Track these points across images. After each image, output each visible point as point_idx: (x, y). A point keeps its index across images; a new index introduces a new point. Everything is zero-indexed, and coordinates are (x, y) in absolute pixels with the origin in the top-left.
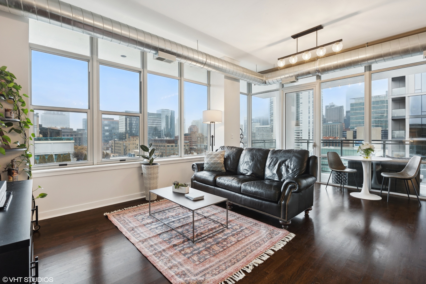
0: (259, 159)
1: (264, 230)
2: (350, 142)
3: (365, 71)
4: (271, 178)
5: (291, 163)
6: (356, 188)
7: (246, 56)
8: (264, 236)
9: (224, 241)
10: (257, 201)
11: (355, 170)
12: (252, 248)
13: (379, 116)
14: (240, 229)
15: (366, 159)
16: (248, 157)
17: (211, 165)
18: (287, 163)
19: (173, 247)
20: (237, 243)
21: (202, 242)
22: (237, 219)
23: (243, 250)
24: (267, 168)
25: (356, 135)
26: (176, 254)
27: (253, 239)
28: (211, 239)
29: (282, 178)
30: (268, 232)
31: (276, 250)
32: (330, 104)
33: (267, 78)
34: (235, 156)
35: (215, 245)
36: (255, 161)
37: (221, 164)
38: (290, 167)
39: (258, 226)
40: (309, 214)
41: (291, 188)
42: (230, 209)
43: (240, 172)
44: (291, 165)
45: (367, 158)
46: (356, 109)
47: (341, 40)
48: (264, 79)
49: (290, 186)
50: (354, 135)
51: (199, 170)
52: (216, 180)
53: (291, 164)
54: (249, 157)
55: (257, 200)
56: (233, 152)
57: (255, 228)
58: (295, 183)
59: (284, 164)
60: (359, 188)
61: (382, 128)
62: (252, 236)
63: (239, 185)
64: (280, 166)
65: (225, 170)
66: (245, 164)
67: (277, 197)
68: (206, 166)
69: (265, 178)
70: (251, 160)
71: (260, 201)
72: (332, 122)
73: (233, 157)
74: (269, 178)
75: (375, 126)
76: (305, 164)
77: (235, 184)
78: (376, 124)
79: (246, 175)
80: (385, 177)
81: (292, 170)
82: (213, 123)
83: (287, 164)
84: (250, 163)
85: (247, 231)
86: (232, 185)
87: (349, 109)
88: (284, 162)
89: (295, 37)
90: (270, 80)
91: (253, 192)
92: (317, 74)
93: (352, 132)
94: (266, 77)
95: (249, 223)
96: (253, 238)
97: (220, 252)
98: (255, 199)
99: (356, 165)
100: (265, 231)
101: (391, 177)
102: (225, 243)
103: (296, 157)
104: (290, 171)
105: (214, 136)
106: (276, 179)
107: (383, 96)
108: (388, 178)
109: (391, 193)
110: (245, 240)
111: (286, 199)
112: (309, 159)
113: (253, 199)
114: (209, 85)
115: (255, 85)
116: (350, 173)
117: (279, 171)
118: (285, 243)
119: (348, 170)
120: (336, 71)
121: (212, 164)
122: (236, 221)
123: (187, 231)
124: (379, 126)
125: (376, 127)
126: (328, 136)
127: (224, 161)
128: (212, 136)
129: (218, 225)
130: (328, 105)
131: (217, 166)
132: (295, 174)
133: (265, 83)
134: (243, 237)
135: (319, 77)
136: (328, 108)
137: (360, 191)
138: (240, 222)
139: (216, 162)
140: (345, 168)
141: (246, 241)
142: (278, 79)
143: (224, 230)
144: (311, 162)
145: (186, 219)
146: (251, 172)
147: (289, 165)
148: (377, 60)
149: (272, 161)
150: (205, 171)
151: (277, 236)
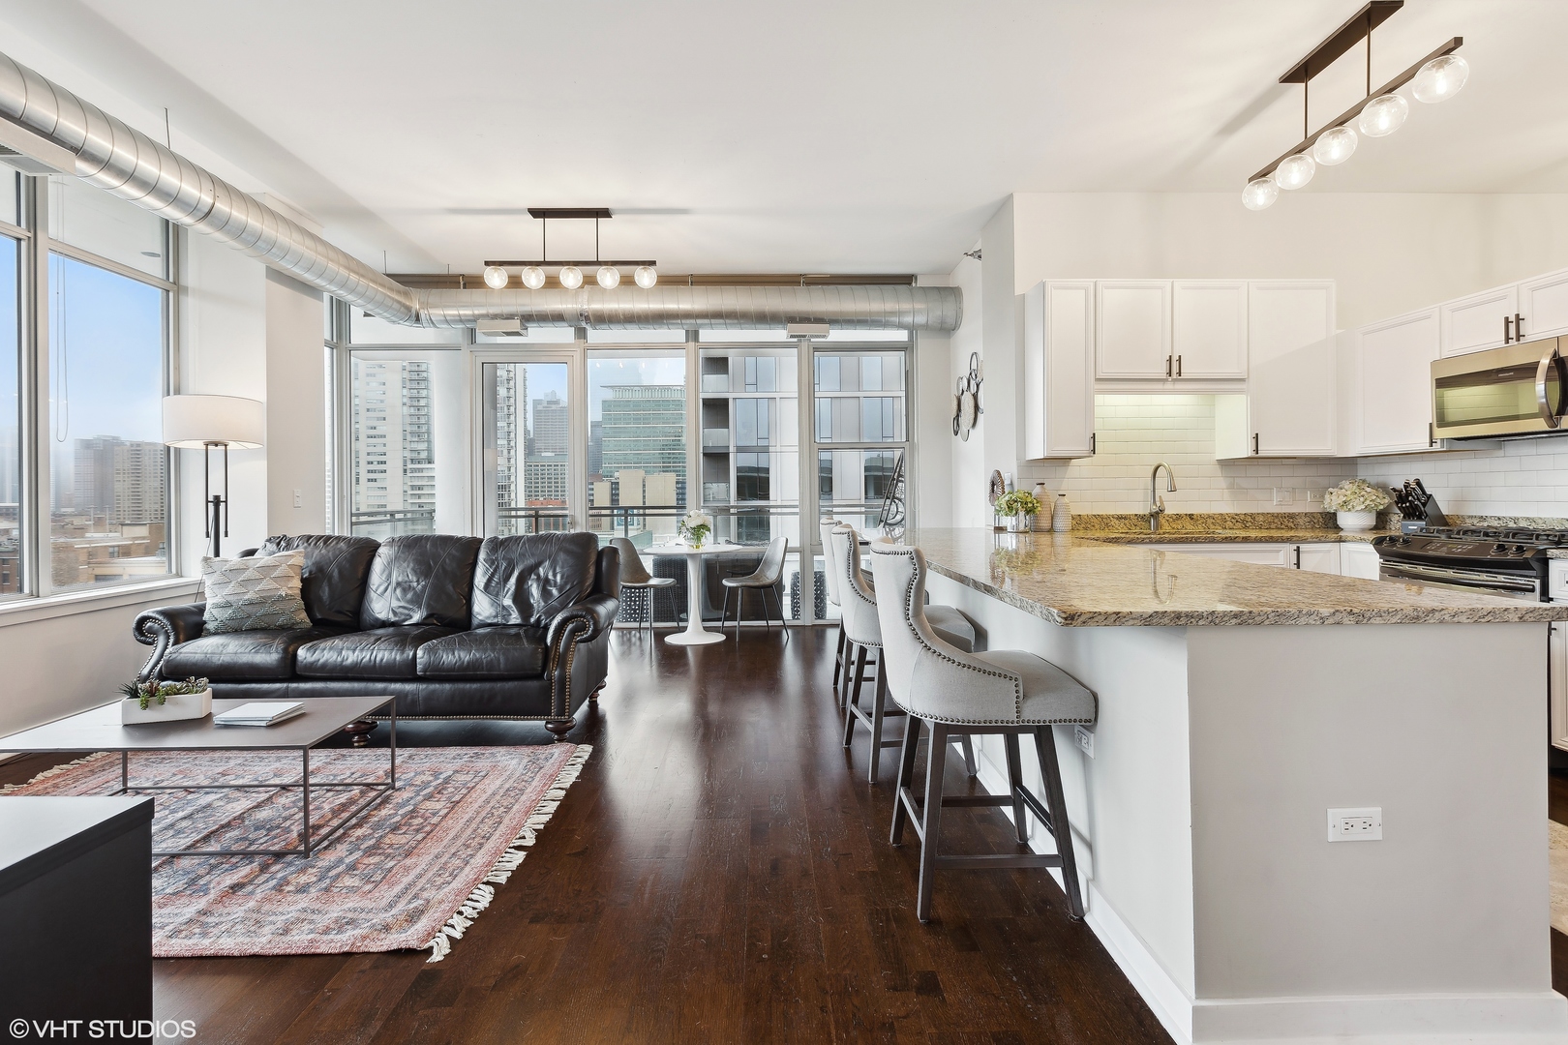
0: (449, 569)
1: (512, 759)
2: (604, 512)
3: (687, 341)
4: (495, 621)
5: (554, 571)
6: (675, 624)
7: (357, 214)
8: (520, 770)
9: (412, 818)
10: (476, 689)
11: (672, 580)
12: (505, 804)
13: (671, 443)
14: (437, 778)
15: (695, 551)
16: (405, 565)
17: (250, 609)
18: (541, 571)
19: (234, 893)
20: (456, 808)
21: (338, 846)
22: (411, 762)
23: (483, 814)
24: (479, 592)
25: (618, 495)
26: (267, 899)
27: (493, 787)
28: (364, 829)
29: (531, 616)
30: (525, 761)
31: (568, 785)
32: (546, 395)
33: (426, 305)
34: (347, 566)
35: (390, 836)
36: (436, 576)
37: (290, 602)
38: (552, 582)
39: (488, 758)
40: (599, 700)
41: (573, 632)
42: (362, 744)
43: (377, 619)
44: (555, 575)
45: (697, 547)
46: (617, 419)
47: (653, 263)
48: (416, 306)
49: (570, 626)
50: (612, 495)
51: (181, 637)
52: (295, 655)
53: (555, 573)
54: (412, 565)
55: (475, 686)
56: (337, 552)
57: (483, 764)
58: (584, 617)
59: (533, 576)
60: (681, 624)
61: (677, 476)
62: (486, 781)
63: (405, 655)
64: (522, 581)
65: (308, 621)
66: (398, 591)
67: (540, 663)
68: (212, 616)
69: (475, 622)
70: (422, 573)
71: (487, 685)
72: (553, 454)
73: (340, 572)
74: (489, 621)
75: (662, 469)
76: (592, 570)
77: (387, 654)
78: (664, 463)
79: (406, 623)
80: (730, 588)
81: (560, 590)
82: (216, 445)
83: (542, 574)
84: (418, 584)
85: (461, 778)
86: (378, 659)
87: (599, 418)
88: (532, 569)
89: (538, 213)
90: (437, 313)
91: (463, 662)
92: (584, 324)
93: (608, 485)
94: (422, 300)
95: (454, 758)
96: (492, 785)
97: (419, 842)
98: (468, 686)
99: (672, 567)
100: (514, 762)
101: (742, 586)
102: (418, 821)
103: (568, 552)
104: (555, 592)
105: (223, 499)
106: (515, 618)
107: (679, 388)
108: (737, 587)
109: (743, 623)
110: (474, 796)
111: (562, 662)
112: (600, 554)
113: (461, 686)
114: (174, 287)
115: (366, 315)
116: (657, 589)
117: (521, 598)
118: (580, 767)
119: (654, 581)
120: (628, 326)
121: (251, 603)
122: (408, 765)
123: (247, 842)
124: (672, 469)
125: (664, 471)
126: (541, 499)
127: (302, 590)
128: (217, 498)
129: (357, 791)
130: (540, 396)
131: (277, 608)
132: (568, 597)
133: (418, 319)
134: (464, 791)
135: (581, 333)
136: (540, 408)
137: (683, 629)
138: (428, 765)
139: (270, 597)
140: (648, 577)
141: (478, 798)
142: (450, 315)
143: (388, 797)
144: (604, 564)
145: (200, 815)
146: (425, 614)
147: (550, 577)
148: (713, 321)
149: (495, 570)
150: (216, 633)
151: (551, 761)
